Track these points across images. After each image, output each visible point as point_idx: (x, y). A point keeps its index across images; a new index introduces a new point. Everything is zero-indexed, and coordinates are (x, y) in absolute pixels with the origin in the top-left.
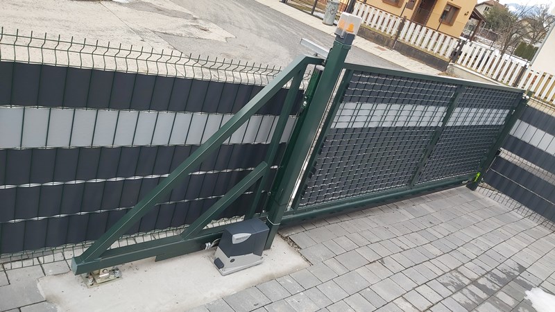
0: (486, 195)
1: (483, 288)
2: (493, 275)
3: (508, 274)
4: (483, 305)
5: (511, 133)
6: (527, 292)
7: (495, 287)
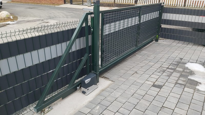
0: (162, 41)
1: (171, 69)
2: (173, 64)
3: (178, 62)
4: (173, 74)
5: (162, 18)
6: (185, 65)
7: (175, 67)
